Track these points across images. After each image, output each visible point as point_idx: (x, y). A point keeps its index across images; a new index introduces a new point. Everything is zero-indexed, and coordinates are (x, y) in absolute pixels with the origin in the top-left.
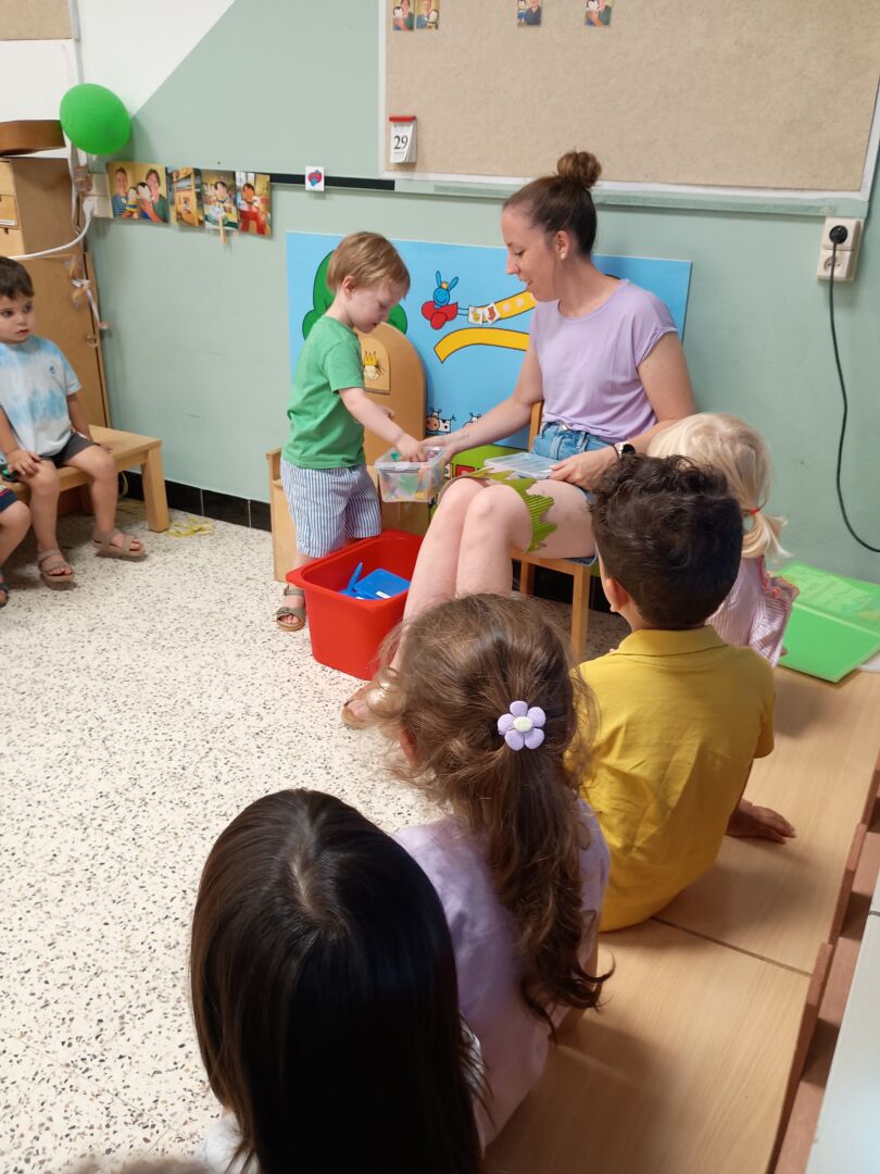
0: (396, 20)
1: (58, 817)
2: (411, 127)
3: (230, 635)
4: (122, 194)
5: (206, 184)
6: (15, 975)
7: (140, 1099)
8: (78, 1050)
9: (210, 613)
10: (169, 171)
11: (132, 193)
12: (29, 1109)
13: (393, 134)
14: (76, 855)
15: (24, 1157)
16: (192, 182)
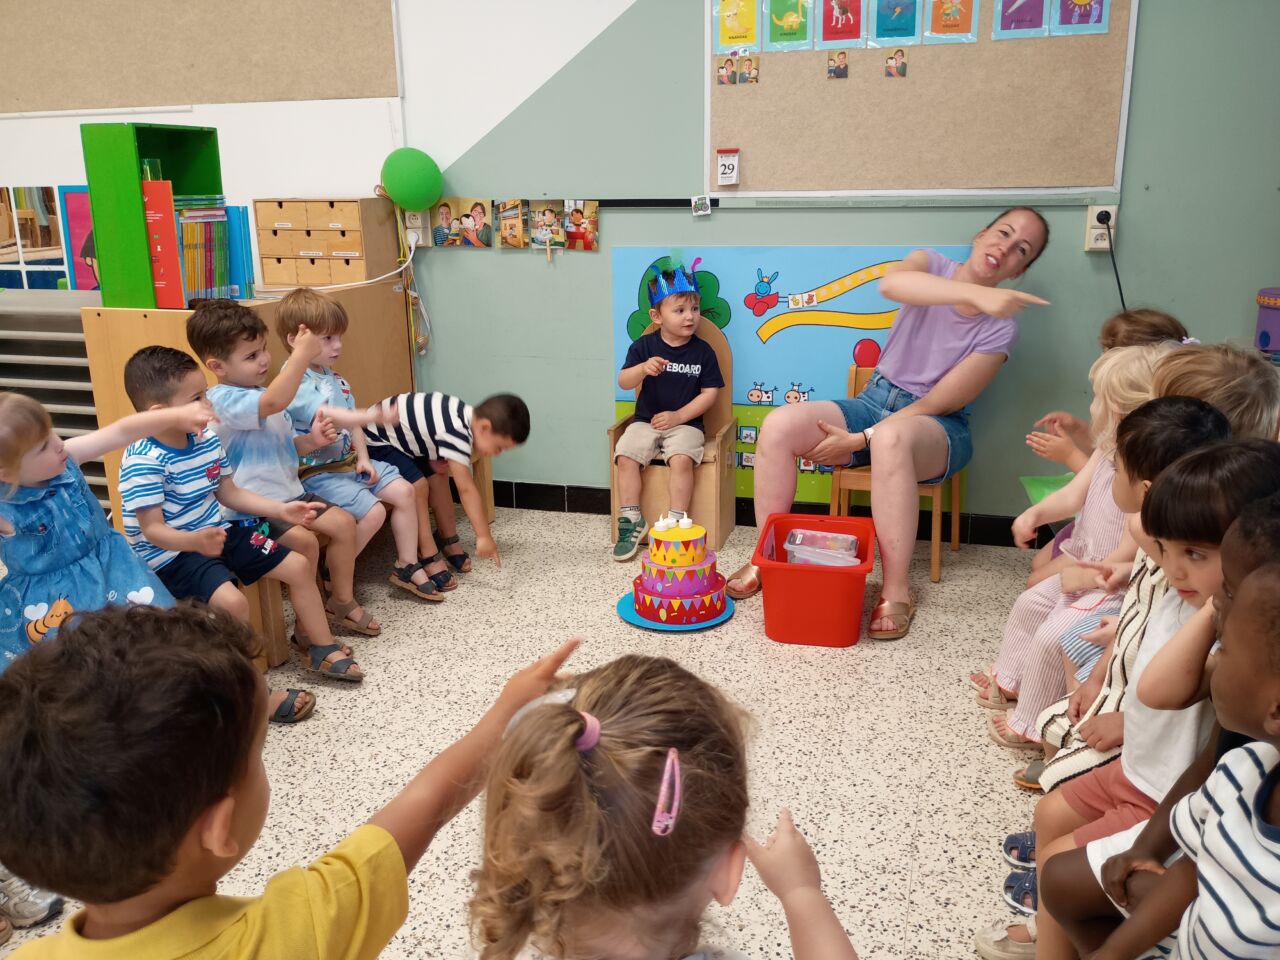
0: (721, 76)
2: (737, 158)
4: (445, 225)
5: (534, 212)
10: (495, 204)
11: (455, 225)
13: (719, 165)
16: (519, 211)
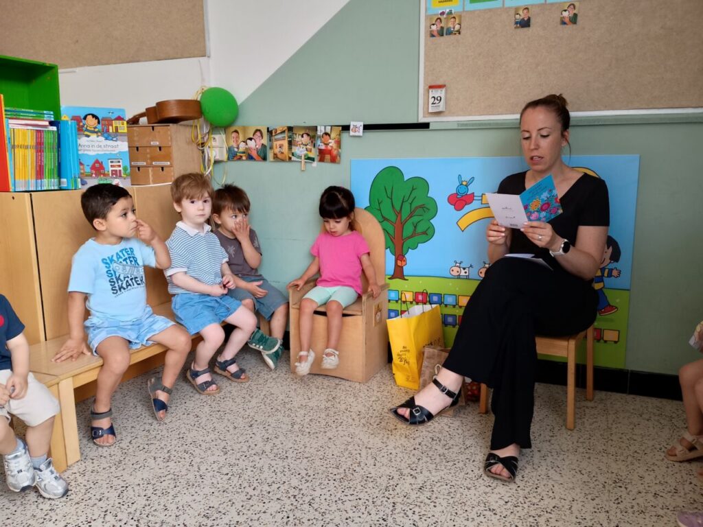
0: (431, 31)
2: (443, 91)
4: (235, 145)
10: (270, 130)
11: (242, 145)
13: (430, 97)
16: (286, 135)
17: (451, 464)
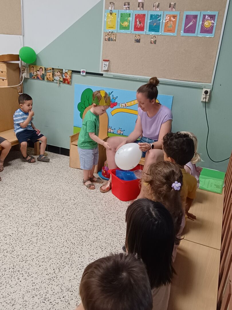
0: (106, 38)
1: (31, 224)
2: (108, 62)
3: (62, 180)
4: (32, 72)
6: (30, 260)
7: (68, 286)
8: (50, 276)
9: (55, 175)
10: (46, 68)
11: (35, 73)
12: (42, 289)
14: (38, 233)
15: (44, 299)
16: (51, 71)
17: (88, 197)
